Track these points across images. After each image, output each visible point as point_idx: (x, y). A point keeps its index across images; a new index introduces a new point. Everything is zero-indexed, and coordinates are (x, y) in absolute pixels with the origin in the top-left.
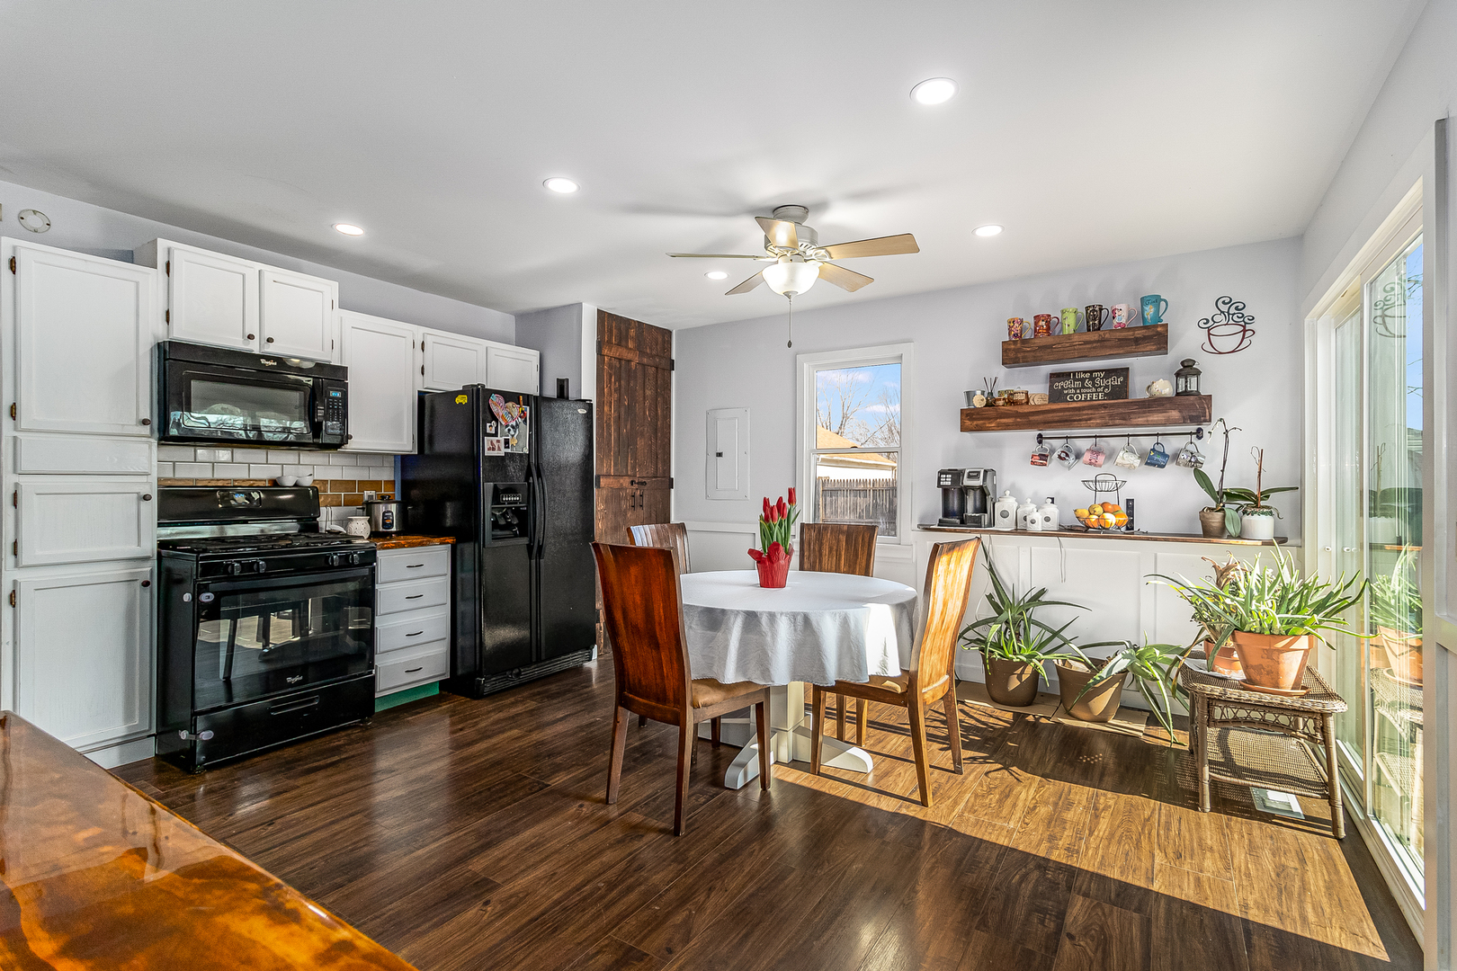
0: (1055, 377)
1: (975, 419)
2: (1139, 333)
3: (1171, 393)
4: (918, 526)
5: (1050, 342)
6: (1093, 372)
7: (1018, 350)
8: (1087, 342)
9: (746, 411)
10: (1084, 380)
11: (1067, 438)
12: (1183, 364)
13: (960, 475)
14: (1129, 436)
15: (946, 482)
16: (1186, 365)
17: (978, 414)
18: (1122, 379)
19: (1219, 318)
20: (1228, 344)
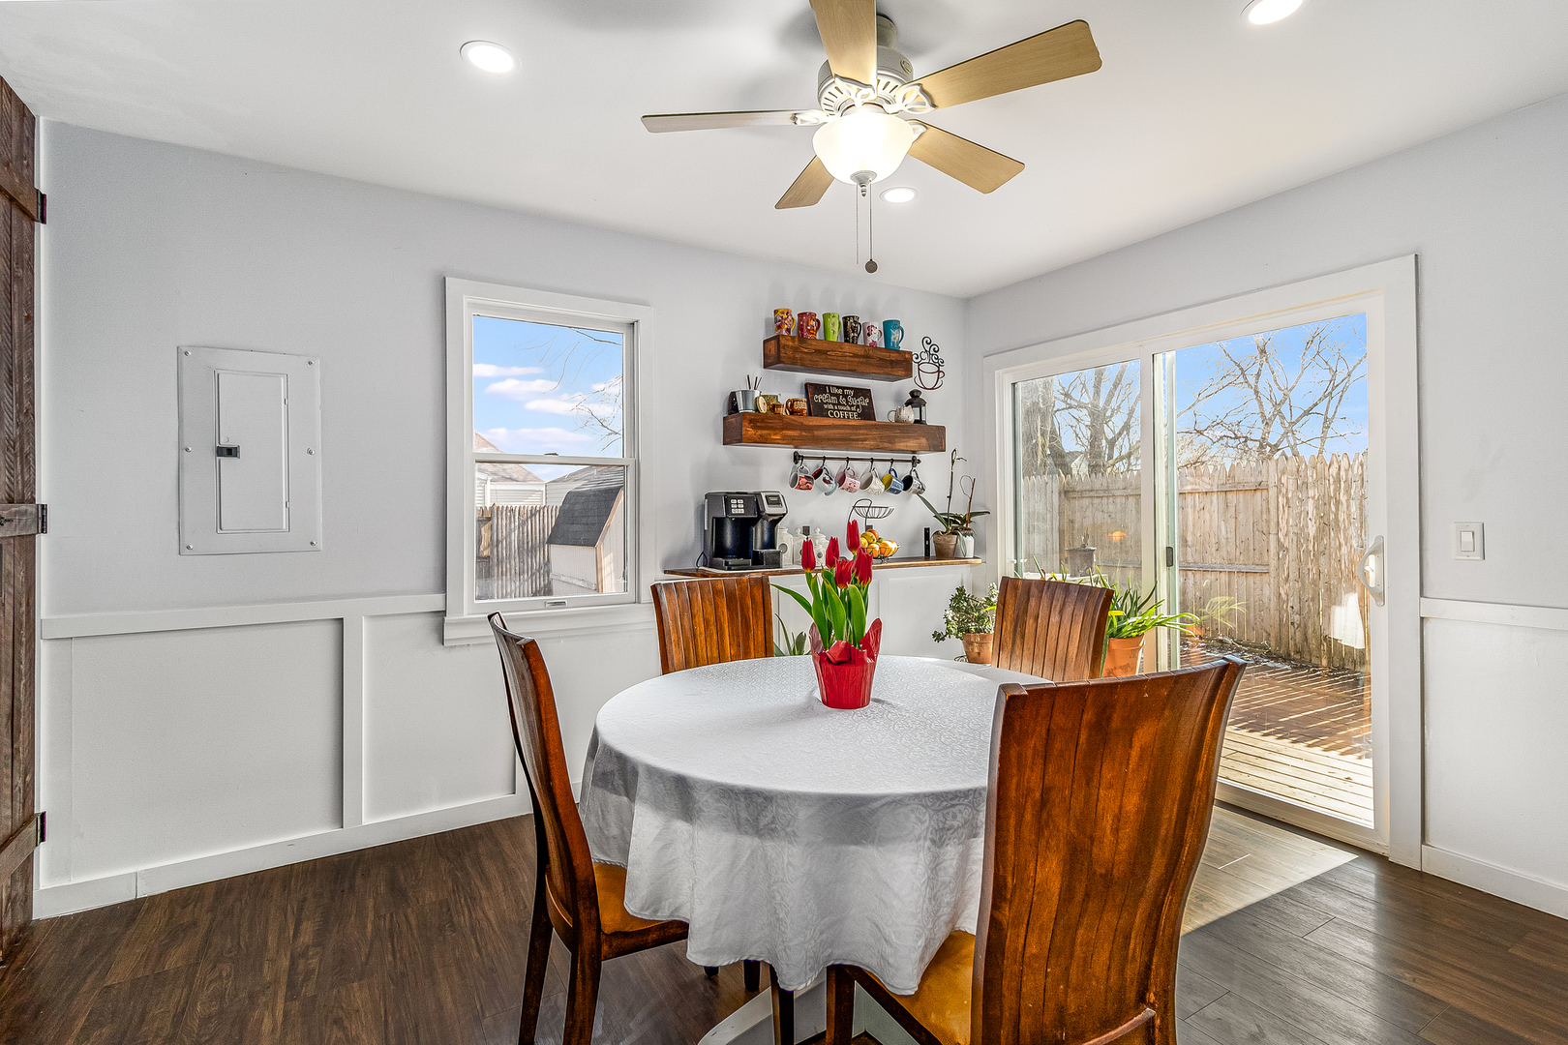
0: (811, 389)
1: (759, 427)
2: (894, 356)
3: (912, 419)
4: (665, 572)
5: (825, 346)
6: (843, 388)
7: (796, 350)
8: (855, 356)
9: (310, 363)
10: (837, 395)
11: (824, 458)
12: (912, 393)
13: (753, 500)
14: (872, 460)
15: (738, 509)
16: (915, 395)
17: (762, 421)
18: (867, 400)
19: (924, 356)
20: (929, 380)
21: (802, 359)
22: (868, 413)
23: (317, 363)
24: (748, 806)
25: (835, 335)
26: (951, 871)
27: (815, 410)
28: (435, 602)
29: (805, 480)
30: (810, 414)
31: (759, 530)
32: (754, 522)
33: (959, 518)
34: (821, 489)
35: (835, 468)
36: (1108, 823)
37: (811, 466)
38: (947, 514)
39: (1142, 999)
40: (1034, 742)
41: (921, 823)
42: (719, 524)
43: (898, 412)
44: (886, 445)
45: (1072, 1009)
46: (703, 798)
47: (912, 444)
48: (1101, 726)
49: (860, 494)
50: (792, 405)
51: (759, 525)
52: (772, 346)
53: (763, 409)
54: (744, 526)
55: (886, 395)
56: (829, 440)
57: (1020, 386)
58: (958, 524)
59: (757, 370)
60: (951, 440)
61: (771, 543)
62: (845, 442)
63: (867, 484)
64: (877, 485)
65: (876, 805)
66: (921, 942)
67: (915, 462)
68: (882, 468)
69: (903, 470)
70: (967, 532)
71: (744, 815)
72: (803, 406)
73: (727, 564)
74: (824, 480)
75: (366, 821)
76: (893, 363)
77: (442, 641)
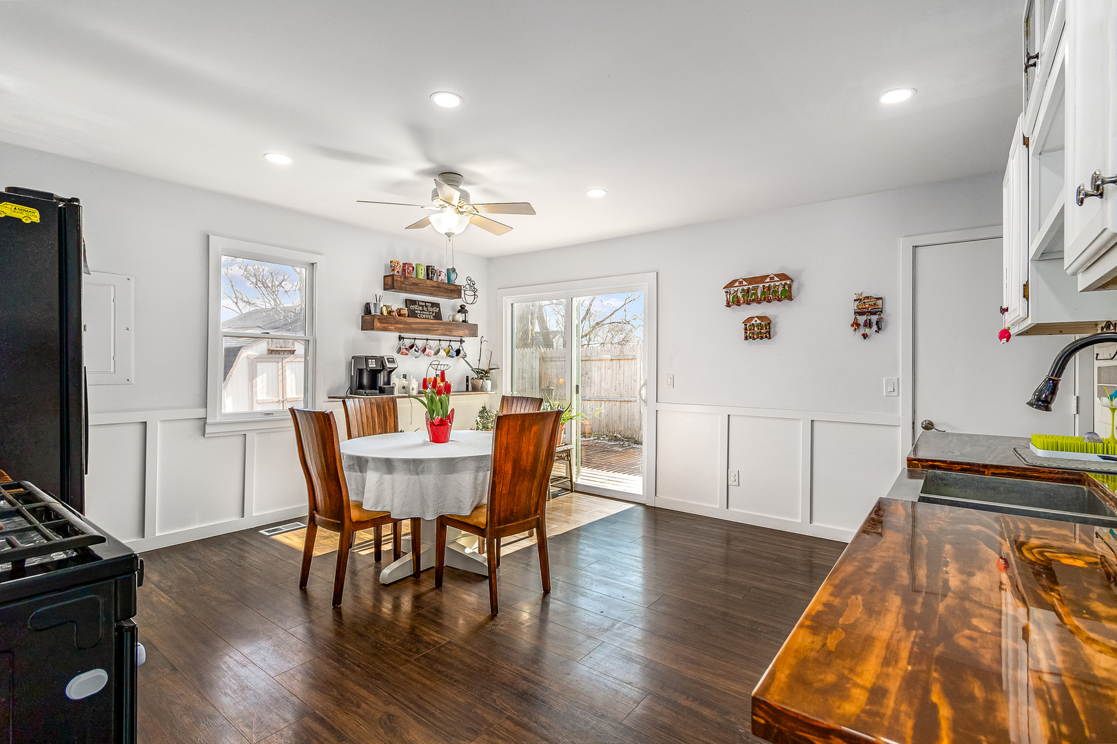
0: (408, 302)
1: (370, 319)
2: (452, 287)
3: (461, 320)
4: (329, 398)
5: (417, 281)
6: (426, 302)
7: (402, 282)
8: (433, 286)
9: (128, 279)
10: (422, 306)
11: (415, 339)
12: (461, 306)
13: (380, 360)
14: (440, 340)
15: (372, 365)
16: (462, 307)
17: (385, 319)
18: (438, 309)
19: (468, 286)
20: (470, 299)
21: (405, 287)
22: (438, 316)
23: (132, 279)
24: (413, 465)
25: (422, 275)
26: (481, 480)
27: (412, 314)
28: (200, 413)
29: (405, 350)
30: (408, 316)
31: (382, 376)
32: (380, 371)
33: (484, 371)
34: (413, 355)
35: (420, 344)
36: (525, 454)
37: (408, 343)
38: (478, 369)
39: (536, 513)
40: (505, 430)
41: (472, 465)
42: (361, 372)
43: (454, 316)
44: (448, 333)
45: (515, 511)
46: (396, 464)
47: (461, 333)
48: (522, 426)
49: (434, 358)
50: (400, 311)
51: (382, 373)
52: (389, 280)
53: (385, 313)
54: (374, 374)
55: (448, 306)
56: (419, 330)
57: (515, 305)
58: (483, 374)
59: (380, 291)
60: (480, 333)
61: (388, 383)
62: (427, 331)
63: (437, 352)
64: (442, 353)
65: (456, 461)
66: (471, 500)
67: (462, 341)
68: (445, 344)
69: (456, 346)
70: (487, 377)
71: (412, 468)
72: (405, 312)
73: (365, 393)
74: (415, 350)
75: (158, 534)
76: (452, 291)
77: (204, 434)
